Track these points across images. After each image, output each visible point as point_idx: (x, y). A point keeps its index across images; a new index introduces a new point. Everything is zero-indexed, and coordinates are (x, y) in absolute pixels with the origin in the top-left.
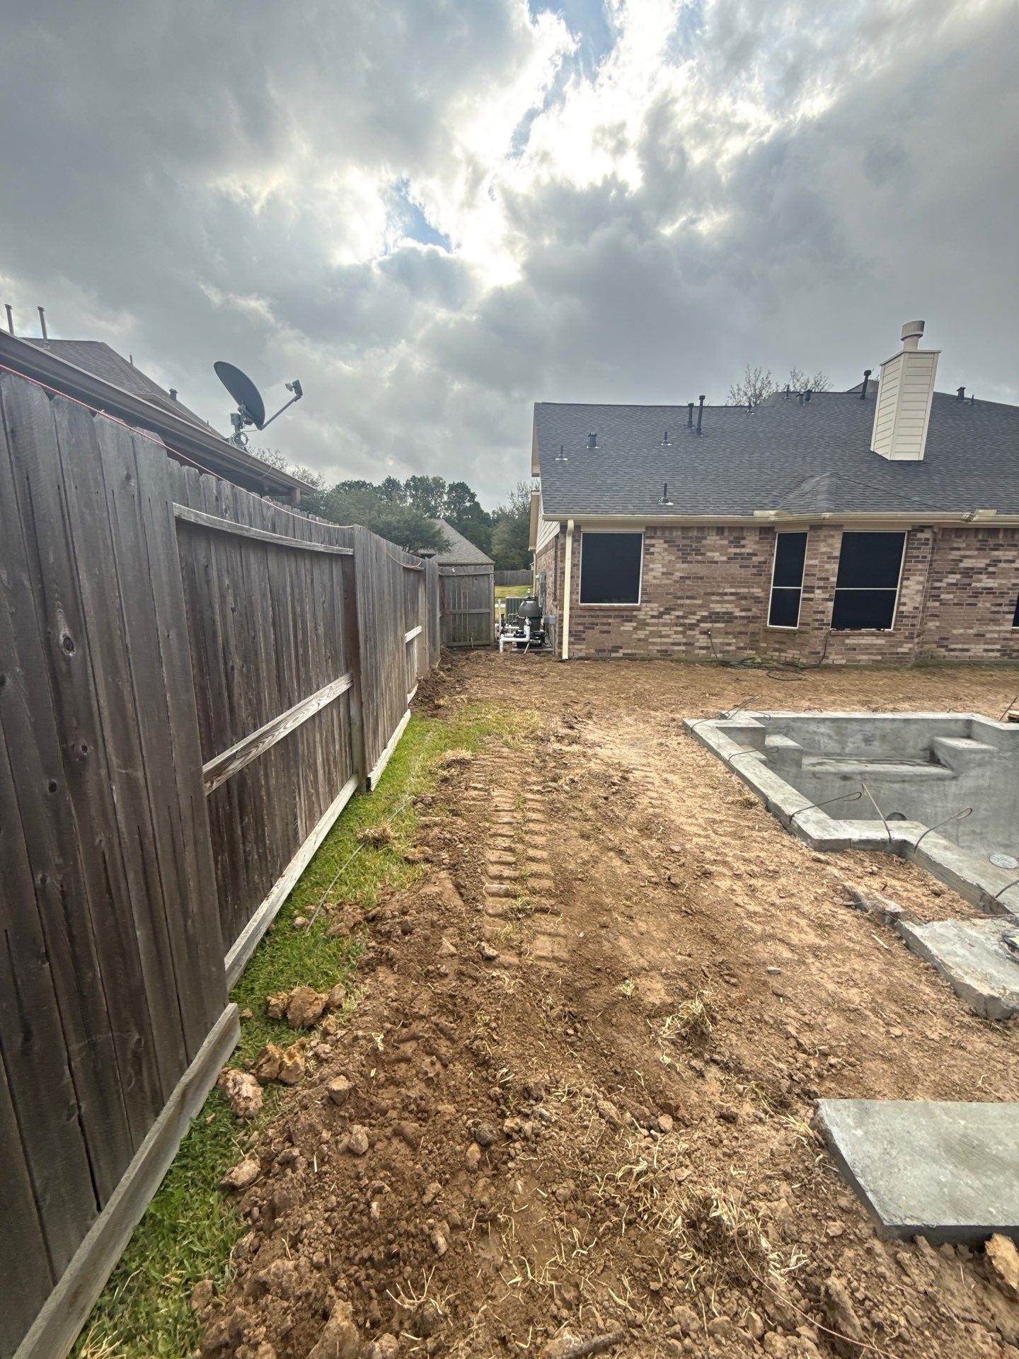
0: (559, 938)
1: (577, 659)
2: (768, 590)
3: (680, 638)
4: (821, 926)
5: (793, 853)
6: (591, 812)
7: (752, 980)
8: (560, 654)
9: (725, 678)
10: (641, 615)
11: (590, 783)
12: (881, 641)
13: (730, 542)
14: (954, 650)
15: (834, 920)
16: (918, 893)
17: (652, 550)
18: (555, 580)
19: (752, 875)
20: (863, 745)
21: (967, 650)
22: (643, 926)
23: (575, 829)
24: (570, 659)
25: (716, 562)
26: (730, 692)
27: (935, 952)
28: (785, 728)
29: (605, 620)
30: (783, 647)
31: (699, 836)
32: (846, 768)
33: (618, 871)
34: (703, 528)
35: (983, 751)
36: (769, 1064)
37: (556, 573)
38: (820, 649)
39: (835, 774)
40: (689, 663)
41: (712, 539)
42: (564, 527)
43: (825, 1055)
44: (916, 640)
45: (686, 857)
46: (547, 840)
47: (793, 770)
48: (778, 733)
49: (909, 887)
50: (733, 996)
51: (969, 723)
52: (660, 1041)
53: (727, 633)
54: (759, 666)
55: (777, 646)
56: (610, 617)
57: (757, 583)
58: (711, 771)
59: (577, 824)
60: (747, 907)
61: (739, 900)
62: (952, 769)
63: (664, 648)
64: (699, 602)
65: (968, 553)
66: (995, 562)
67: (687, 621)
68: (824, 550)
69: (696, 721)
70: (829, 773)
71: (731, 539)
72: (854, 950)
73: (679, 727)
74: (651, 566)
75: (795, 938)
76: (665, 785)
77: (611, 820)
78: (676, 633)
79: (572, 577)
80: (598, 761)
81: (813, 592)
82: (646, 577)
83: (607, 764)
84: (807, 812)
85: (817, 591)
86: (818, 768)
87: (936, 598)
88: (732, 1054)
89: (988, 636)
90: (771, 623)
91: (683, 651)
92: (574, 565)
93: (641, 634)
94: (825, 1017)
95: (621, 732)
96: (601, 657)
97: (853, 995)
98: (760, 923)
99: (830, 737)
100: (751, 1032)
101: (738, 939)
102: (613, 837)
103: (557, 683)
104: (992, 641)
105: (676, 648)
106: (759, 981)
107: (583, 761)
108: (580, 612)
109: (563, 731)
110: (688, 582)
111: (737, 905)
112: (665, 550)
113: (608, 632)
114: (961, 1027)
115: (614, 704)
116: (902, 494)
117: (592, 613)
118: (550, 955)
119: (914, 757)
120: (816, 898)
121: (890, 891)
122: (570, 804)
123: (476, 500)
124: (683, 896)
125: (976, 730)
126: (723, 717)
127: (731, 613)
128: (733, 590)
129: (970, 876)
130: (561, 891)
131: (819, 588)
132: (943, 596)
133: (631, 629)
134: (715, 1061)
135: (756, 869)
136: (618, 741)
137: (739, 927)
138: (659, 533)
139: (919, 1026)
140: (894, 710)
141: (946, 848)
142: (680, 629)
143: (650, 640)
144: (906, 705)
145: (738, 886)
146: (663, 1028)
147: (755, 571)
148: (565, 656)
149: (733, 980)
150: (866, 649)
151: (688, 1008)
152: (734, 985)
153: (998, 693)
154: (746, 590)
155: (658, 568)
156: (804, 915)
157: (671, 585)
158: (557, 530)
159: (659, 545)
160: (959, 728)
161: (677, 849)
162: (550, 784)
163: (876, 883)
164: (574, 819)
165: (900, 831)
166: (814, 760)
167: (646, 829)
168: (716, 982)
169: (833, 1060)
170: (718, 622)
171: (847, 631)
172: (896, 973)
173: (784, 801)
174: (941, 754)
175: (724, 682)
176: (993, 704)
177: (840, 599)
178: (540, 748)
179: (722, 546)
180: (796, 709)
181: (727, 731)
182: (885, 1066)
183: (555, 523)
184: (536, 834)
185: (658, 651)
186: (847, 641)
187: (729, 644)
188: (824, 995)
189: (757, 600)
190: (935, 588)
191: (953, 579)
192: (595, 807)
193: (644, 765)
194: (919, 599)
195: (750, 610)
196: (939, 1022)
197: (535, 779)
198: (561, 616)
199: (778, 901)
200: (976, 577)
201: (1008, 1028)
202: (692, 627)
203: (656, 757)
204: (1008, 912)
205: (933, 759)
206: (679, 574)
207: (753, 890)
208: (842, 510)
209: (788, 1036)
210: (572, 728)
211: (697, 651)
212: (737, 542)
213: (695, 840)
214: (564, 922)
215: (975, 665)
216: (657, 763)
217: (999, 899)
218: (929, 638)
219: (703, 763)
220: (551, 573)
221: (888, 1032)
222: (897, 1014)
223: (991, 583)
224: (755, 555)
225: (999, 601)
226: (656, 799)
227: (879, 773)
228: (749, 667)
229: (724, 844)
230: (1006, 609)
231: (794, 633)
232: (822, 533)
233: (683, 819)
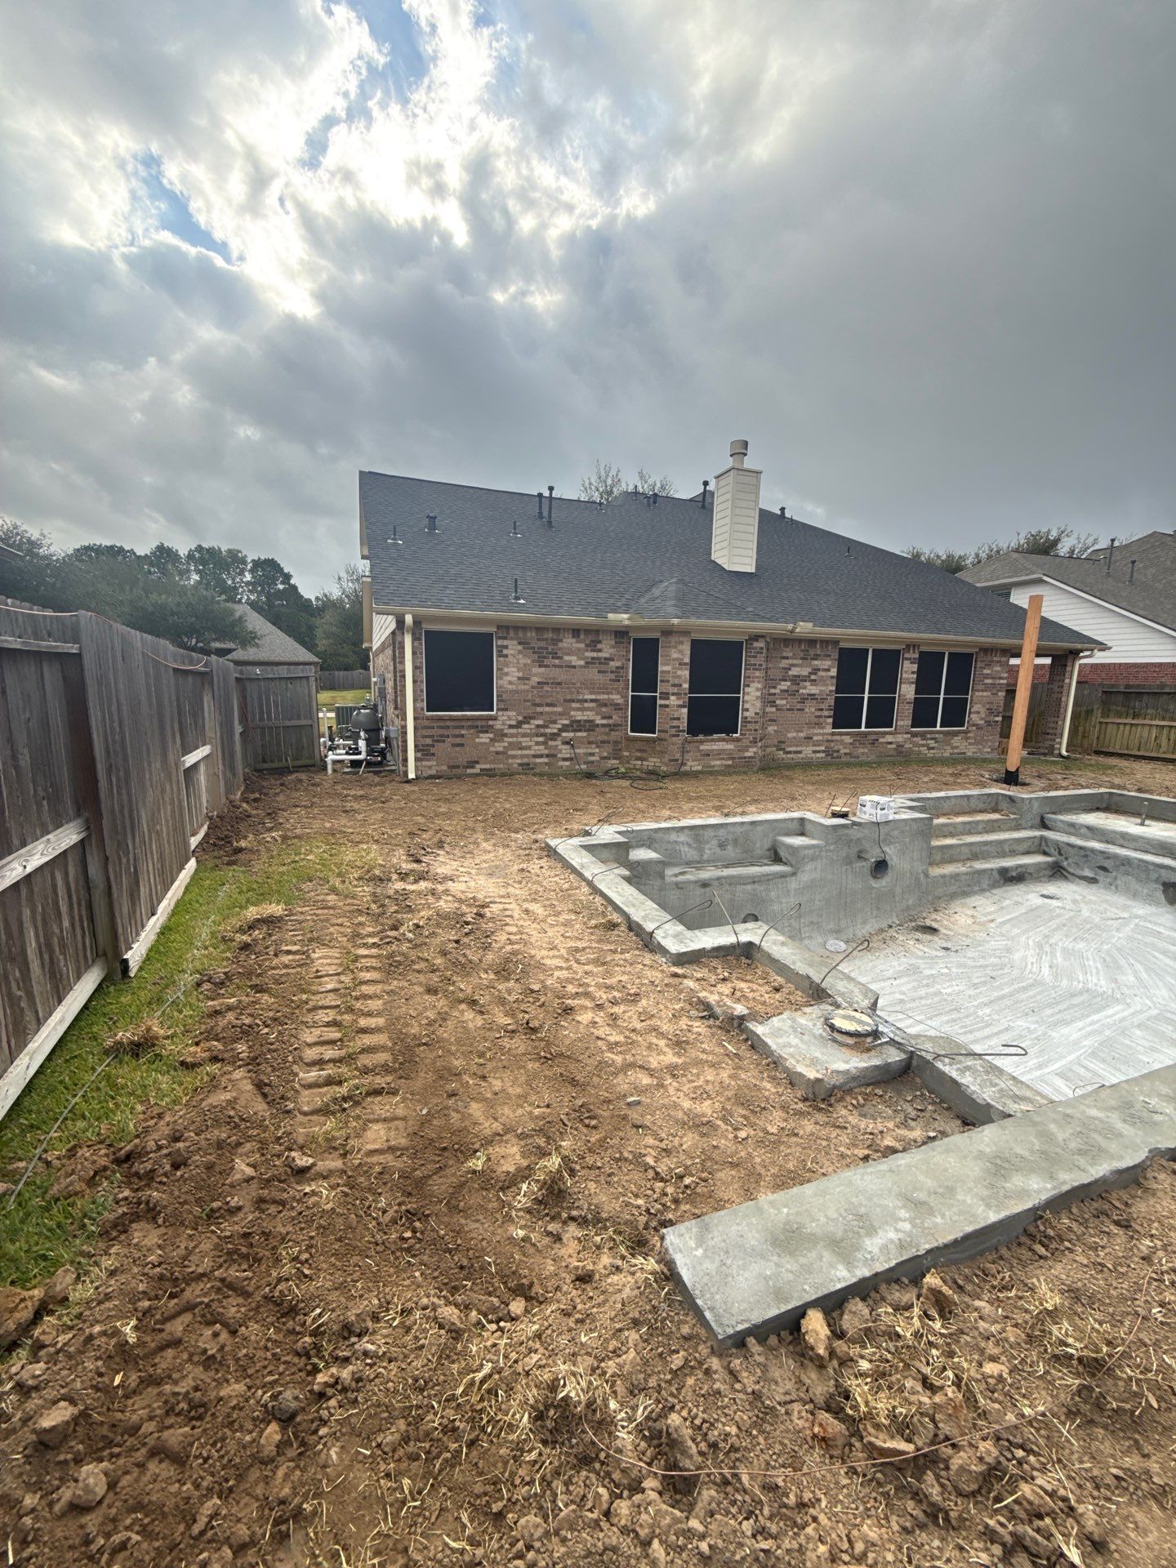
0: (396, 1122)
1: (427, 778)
2: (627, 697)
3: (541, 749)
4: (678, 1044)
5: (654, 971)
6: (439, 961)
7: (612, 1117)
8: (406, 773)
9: (590, 790)
10: (498, 725)
11: (438, 925)
12: (730, 746)
13: (587, 645)
14: (790, 752)
15: (689, 1035)
16: (762, 992)
17: (505, 652)
18: (395, 684)
19: (614, 1002)
20: (718, 850)
21: (800, 752)
22: (497, 1085)
23: (420, 984)
24: (417, 778)
25: (574, 667)
26: (594, 807)
27: (774, 1047)
28: (648, 840)
29: (457, 732)
30: (644, 755)
31: (561, 968)
32: (706, 874)
33: (471, 1025)
34: (558, 629)
35: (813, 846)
36: (627, 1204)
37: (395, 676)
38: (678, 756)
39: (696, 882)
40: (552, 777)
41: (568, 642)
42: (400, 623)
43: (681, 1177)
44: (759, 744)
45: (546, 995)
46: (384, 1004)
47: (658, 883)
48: (642, 846)
49: (755, 987)
50: (593, 1140)
51: (802, 820)
52: (514, 1213)
53: (590, 743)
54: (623, 777)
55: (639, 754)
56: (462, 727)
57: (616, 689)
58: (574, 895)
59: (422, 978)
60: (609, 1038)
61: (600, 1033)
62: (792, 866)
63: (526, 760)
64: (559, 709)
65: (795, 662)
66: (816, 671)
67: (548, 731)
68: (675, 656)
69: (558, 841)
70: (690, 882)
71: (588, 642)
72: (707, 1061)
73: (542, 849)
74: (506, 670)
75: (654, 1062)
76: (526, 917)
77: (463, 966)
78: (537, 743)
79: (415, 682)
80: (450, 898)
81: (668, 699)
82: (500, 682)
83: (461, 901)
84: (667, 926)
85: (672, 698)
86: (681, 878)
87: (773, 703)
88: (590, 1205)
89: (815, 738)
90: (633, 730)
91: (546, 764)
92: (415, 668)
93: (499, 746)
94: (681, 1138)
95: (477, 861)
96: (455, 774)
97: (706, 1108)
98: (621, 1053)
99: (689, 845)
100: (609, 1175)
101: (598, 1076)
102: (464, 986)
103: (402, 809)
104: (817, 744)
105: (539, 760)
106: (618, 1116)
107: (431, 899)
108: (426, 723)
109: (407, 866)
110: (546, 688)
111: (598, 1038)
112: (520, 652)
113: (462, 745)
114: (795, 1114)
115: (470, 829)
116: (739, 604)
117: (441, 724)
118: (385, 1145)
119: (761, 858)
120: (674, 1015)
121: (738, 994)
122: (413, 955)
123: (292, 582)
124: (542, 1040)
125: (808, 827)
126: (587, 834)
127: (592, 721)
128: (593, 697)
129: (801, 968)
130: (401, 1064)
131: (673, 694)
132: (778, 702)
133: (488, 741)
134: (573, 1219)
135: (617, 994)
136: (473, 871)
137: (600, 1062)
138: (512, 634)
139: (761, 1123)
140: (743, 814)
141: (783, 944)
142: (541, 739)
143: (510, 753)
144: (752, 808)
145: (600, 1017)
146: (518, 1198)
147: (613, 676)
148: (412, 775)
149: (593, 1122)
150: (719, 754)
151: (546, 1166)
152: (595, 1127)
153: (824, 791)
154: (606, 697)
155: (513, 673)
156: (662, 1035)
157: (528, 691)
158: (393, 626)
159: (513, 647)
160: (795, 826)
161: (536, 987)
162: (388, 933)
163: (725, 989)
164: (419, 972)
165: (748, 933)
166: (677, 870)
167: (503, 971)
168: (576, 1129)
169: (687, 1181)
170: (580, 731)
171: (701, 737)
172: (743, 1076)
173: (644, 918)
174: (783, 853)
175: (588, 796)
176: (820, 801)
177: (693, 706)
178: (378, 890)
179: (579, 649)
180: (657, 819)
181: (589, 848)
182: (733, 1173)
183: (391, 617)
184: (370, 997)
185: (520, 765)
186: (702, 747)
187: (592, 754)
188: (680, 1115)
189: (617, 707)
190: (770, 694)
191: (785, 685)
192: (444, 953)
193: (503, 897)
194: (758, 704)
195: (611, 718)
196: (778, 1114)
197: (371, 929)
198: (404, 727)
199: (639, 1026)
200: (802, 684)
201: (831, 1105)
202: (554, 737)
203: (516, 885)
204: (830, 996)
205: (777, 859)
206: (536, 679)
207: (614, 1018)
208: (688, 617)
209: (647, 1167)
210: (418, 861)
211: (561, 763)
212: (593, 645)
213: (557, 974)
214: (404, 1100)
215: (807, 765)
216: (517, 892)
217: (823, 985)
218: (769, 742)
219: (566, 886)
220: (390, 676)
221: (736, 1137)
222: (744, 1116)
223: (814, 690)
224: (612, 659)
225: (822, 706)
226: (515, 934)
227: (733, 877)
228: (612, 777)
229: (586, 973)
230: (826, 713)
231: (654, 740)
232: (673, 639)
233: (544, 953)
